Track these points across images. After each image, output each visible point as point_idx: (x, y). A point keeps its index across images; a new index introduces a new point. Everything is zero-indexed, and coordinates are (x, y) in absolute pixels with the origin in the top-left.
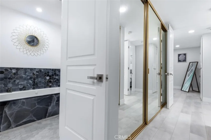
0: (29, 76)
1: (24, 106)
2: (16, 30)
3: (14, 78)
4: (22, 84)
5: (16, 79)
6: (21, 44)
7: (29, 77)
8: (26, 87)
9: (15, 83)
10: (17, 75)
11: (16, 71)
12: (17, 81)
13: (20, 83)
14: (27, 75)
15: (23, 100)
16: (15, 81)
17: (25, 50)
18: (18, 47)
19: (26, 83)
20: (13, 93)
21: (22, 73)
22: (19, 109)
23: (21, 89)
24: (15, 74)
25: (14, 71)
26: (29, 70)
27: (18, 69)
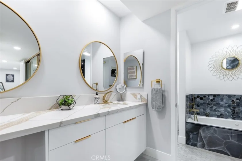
0: (227, 103)
1: (216, 134)
2: (212, 58)
3: (211, 104)
4: (219, 111)
5: (213, 105)
6: (217, 70)
7: (227, 105)
8: (224, 115)
9: (213, 109)
10: (214, 101)
11: (213, 97)
12: (215, 107)
13: (217, 110)
14: (225, 102)
15: (214, 128)
16: (212, 107)
17: (221, 75)
18: (215, 74)
19: (224, 110)
20: (211, 118)
21: (219, 100)
22: (211, 135)
23: (218, 116)
24: (212, 100)
25: (211, 98)
26: (227, 96)
27: (215, 96)
